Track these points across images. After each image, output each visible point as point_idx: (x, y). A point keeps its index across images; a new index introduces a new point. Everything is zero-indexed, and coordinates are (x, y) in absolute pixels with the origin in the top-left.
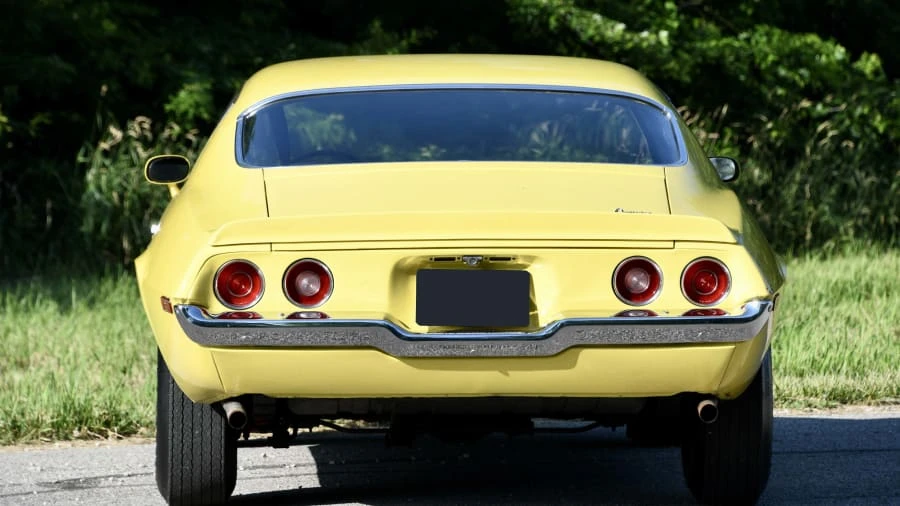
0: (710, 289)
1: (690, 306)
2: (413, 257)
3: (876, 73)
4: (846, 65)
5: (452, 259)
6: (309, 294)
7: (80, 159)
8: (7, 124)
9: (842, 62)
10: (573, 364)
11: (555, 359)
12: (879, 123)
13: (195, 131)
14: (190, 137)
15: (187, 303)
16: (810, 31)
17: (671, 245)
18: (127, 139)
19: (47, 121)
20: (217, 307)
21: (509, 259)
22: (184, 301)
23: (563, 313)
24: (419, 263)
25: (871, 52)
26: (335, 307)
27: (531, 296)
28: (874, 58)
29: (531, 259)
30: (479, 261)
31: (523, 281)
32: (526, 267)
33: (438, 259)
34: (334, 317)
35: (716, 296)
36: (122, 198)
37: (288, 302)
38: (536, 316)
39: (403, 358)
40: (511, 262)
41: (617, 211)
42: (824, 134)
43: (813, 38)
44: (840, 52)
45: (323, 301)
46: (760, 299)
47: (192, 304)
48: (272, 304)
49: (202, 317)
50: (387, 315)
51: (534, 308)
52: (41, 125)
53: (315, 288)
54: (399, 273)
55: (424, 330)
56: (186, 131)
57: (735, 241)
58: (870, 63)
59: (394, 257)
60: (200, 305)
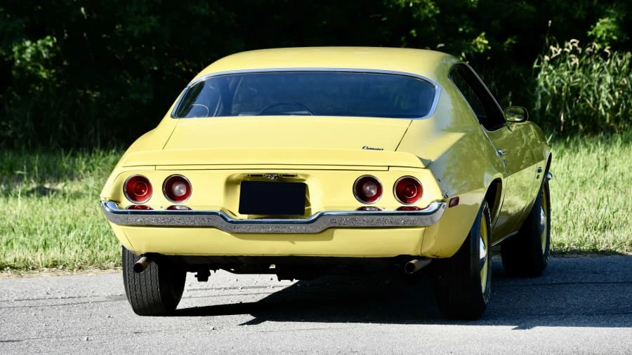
0: (412, 195)
1: (400, 205)
2: (237, 174)
5: (261, 175)
6: (179, 195)
7: (535, 66)
8: (488, 45)
10: (331, 238)
11: (318, 235)
13: (609, 47)
14: (606, 50)
15: (107, 200)
17: (387, 168)
18: (564, 53)
19: (514, 42)
20: (126, 203)
21: (293, 176)
22: (106, 198)
23: (325, 208)
24: (242, 178)
26: (194, 203)
27: (307, 196)
29: (306, 176)
31: (302, 189)
32: (304, 180)
33: (253, 176)
35: (415, 199)
36: (560, 89)
37: (167, 200)
38: (310, 209)
39: (233, 233)
41: (363, 148)
45: (186, 199)
46: (438, 201)
47: (110, 201)
48: (158, 201)
49: (116, 208)
50: (223, 208)
51: (309, 204)
52: (510, 44)
53: (183, 192)
54: (230, 183)
55: (245, 217)
56: (604, 47)
57: (423, 167)
59: (227, 174)
60: (116, 201)
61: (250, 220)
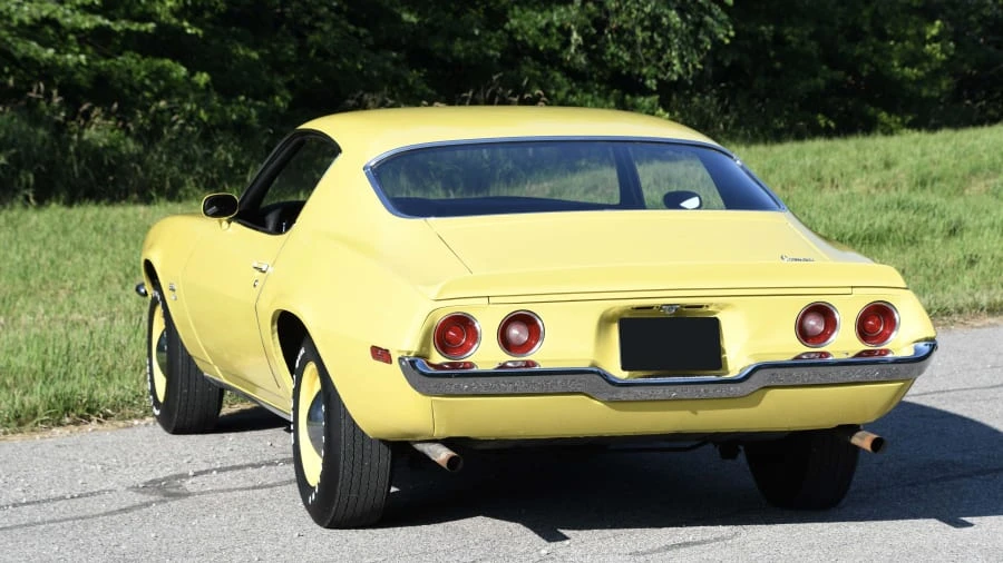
0: (877, 330)
1: (861, 347)
3: (207, 85)
4: (188, 79)
5: (650, 308)
6: (518, 343)
9: (185, 77)
10: (757, 403)
12: (203, 115)
15: (413, 355)
16: (167, 57)
17: (849, 290)
20: (437, 358)
21: (701, 307)
22: (409, 353)
23: (753, 356)
24: (621, 313)
25: (202, 71)
26: (545, 355)
27: (721, 339)
28: (205, 75)
29: (721, 306)
30: (677, 309)
31: (713, 326)
32: (714, 313)
33: (638, 308)
34: (543, 366)
35: (884, 338)
37: (502, 351)
38: (726, 360)
40: (704, 309)
41: (783, 258)
42: (175, 123)
43: (168, 62)
44: (183, 71)
45: (534, 349)
46: (926, 340)
47: (417, 356)
48: (487, 354)
49: (426, 368)
50: (593, 361)
51: (723, 352)
53: (524, 338)
54: (605, 322)
55: (628, 376)
57: (906, 287)
58: (203, 78)
59: (600, 308)
60: (424, 356)
61: (633, 380)
